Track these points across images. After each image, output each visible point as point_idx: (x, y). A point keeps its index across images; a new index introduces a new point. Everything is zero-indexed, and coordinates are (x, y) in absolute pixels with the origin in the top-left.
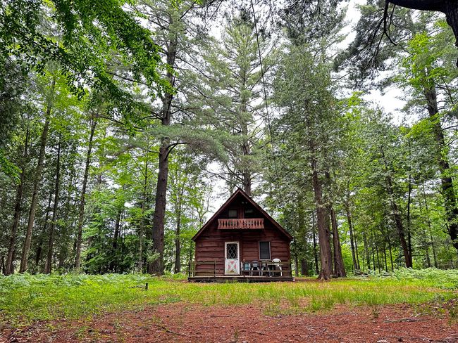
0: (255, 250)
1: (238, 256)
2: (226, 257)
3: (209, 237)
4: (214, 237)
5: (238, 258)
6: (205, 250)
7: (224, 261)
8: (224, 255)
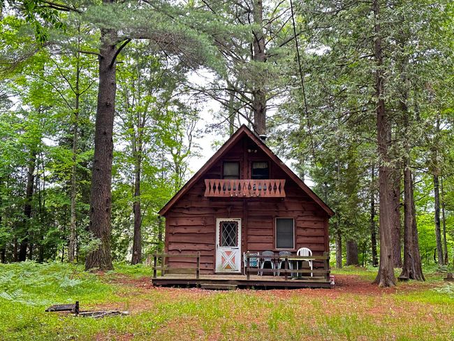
0: (269, 232)
1: (239, 242)
3: (188, 209)
4: (198, 209)
5: (239, 246)
7: (214, 250)
8: (215, 240)
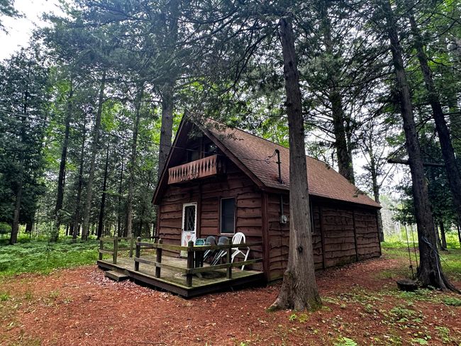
0: (216, 215)
1: (195, 227)
2: (183, 227)
3: (169, 197)
4: (175, 197)
5: (195, 231)
6: (166, 216)
7: (180, 235)
8: (181, 225)
